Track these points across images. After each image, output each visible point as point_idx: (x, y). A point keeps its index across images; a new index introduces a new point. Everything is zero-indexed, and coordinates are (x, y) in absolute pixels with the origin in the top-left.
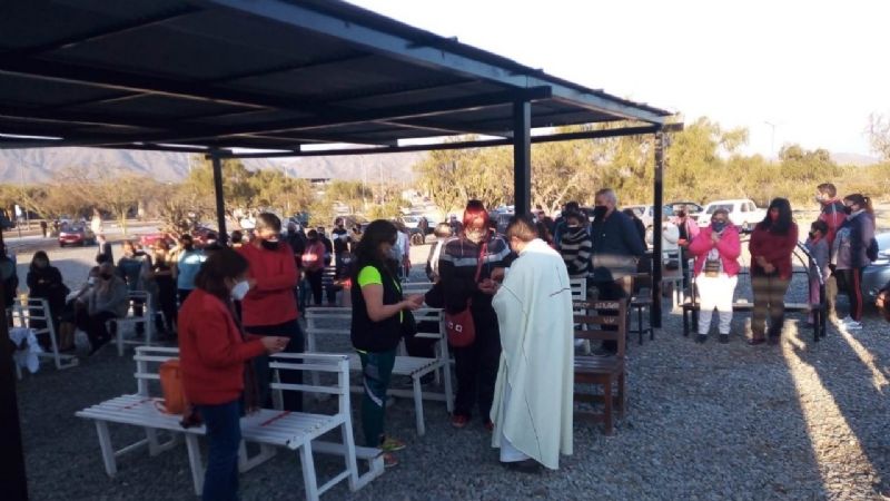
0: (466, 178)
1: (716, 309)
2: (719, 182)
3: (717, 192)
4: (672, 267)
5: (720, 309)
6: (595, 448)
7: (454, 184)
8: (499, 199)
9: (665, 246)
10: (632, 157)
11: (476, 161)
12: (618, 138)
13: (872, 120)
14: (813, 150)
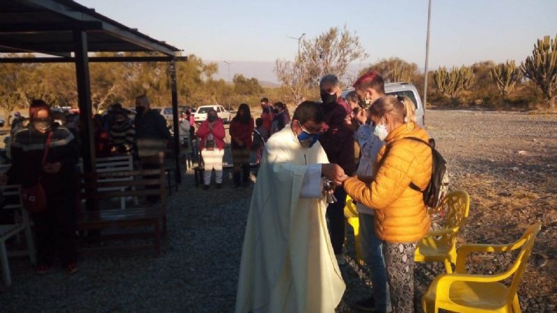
0: (26, 86)
1: (213, 169)
2: (202, 94)
3: (201, 100)
4: (186, 146)
5: (215, 168)
6: (151, 268)
7: (16, 90)
8: (54, 102)
9: (181, 132)
10: (151, 77)
11: (34, 74)
12: (140, 64)
13: (277, 64)
14: (250, 79)
